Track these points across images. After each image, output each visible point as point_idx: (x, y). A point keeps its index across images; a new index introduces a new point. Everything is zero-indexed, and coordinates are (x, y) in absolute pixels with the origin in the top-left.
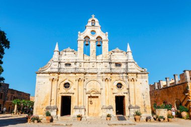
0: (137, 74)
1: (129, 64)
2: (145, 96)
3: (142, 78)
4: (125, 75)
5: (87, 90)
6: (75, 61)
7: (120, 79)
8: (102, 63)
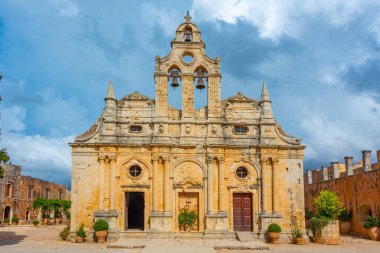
0: (279, 148)
1: (263, 128)
2: (293, 195)
3: (290, 157)
4: (253, 151)
5: (177, 181)
6: (149, 120)
7: (243, 160)
8: (206, 124)
